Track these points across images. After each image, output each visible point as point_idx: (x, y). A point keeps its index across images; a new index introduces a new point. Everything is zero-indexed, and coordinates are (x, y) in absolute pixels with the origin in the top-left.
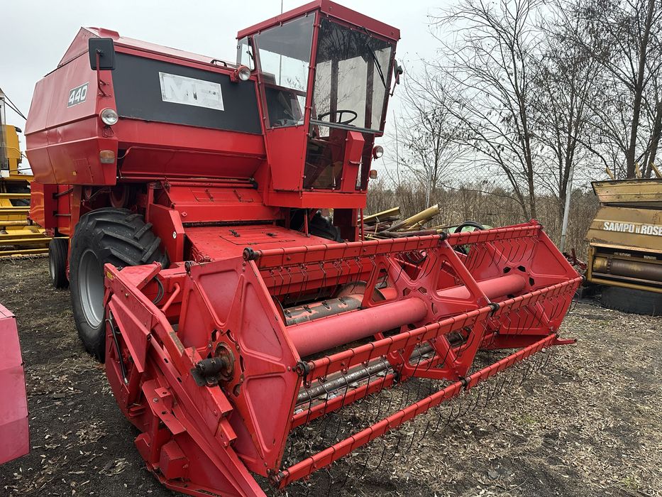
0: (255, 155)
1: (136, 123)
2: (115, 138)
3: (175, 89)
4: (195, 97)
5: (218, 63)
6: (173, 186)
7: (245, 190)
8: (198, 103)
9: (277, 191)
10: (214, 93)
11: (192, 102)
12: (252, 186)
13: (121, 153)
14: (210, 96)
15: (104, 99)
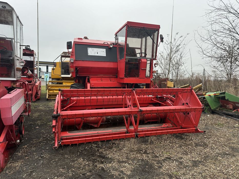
0: (115, 68)
1: (80, 61)
2: (75, 65)
3: (92, 52)
4: (97, 53)
5: (105, 43)
6: (91, 77)
7: (113, 78)
8: (99, 55)
9: (121, 78)
10: (103, 52)
11: (96, 55)
12: (116, 77)
13: (76, 69)
14: (102, 52)
15: (72, 56)
